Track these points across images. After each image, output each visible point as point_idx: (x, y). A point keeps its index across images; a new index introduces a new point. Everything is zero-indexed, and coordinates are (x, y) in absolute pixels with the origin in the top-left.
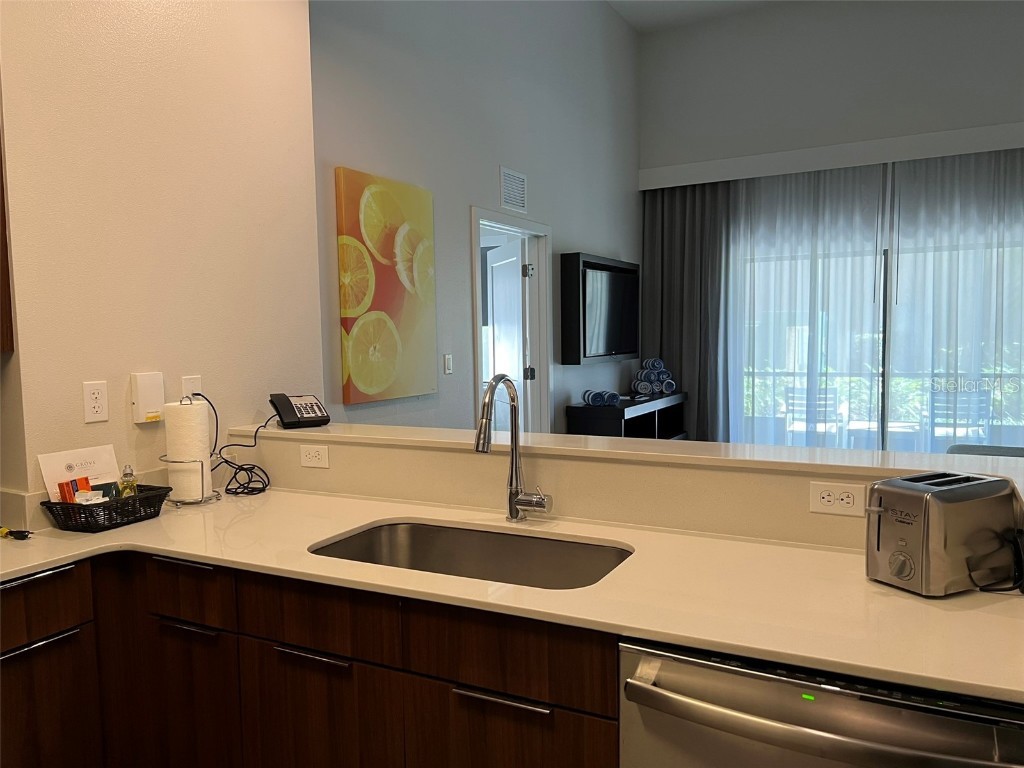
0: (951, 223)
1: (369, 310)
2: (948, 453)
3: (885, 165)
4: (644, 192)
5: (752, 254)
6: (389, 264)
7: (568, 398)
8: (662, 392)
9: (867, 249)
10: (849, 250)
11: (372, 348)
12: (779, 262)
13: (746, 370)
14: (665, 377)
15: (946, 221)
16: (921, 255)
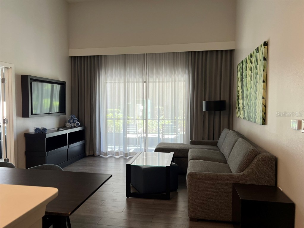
3: (144, 54)
8: (75, 126)
9: (140, 81)
12: (114, 84)
14: (76, 121)
15: (161, 73)
16: (154, 83)
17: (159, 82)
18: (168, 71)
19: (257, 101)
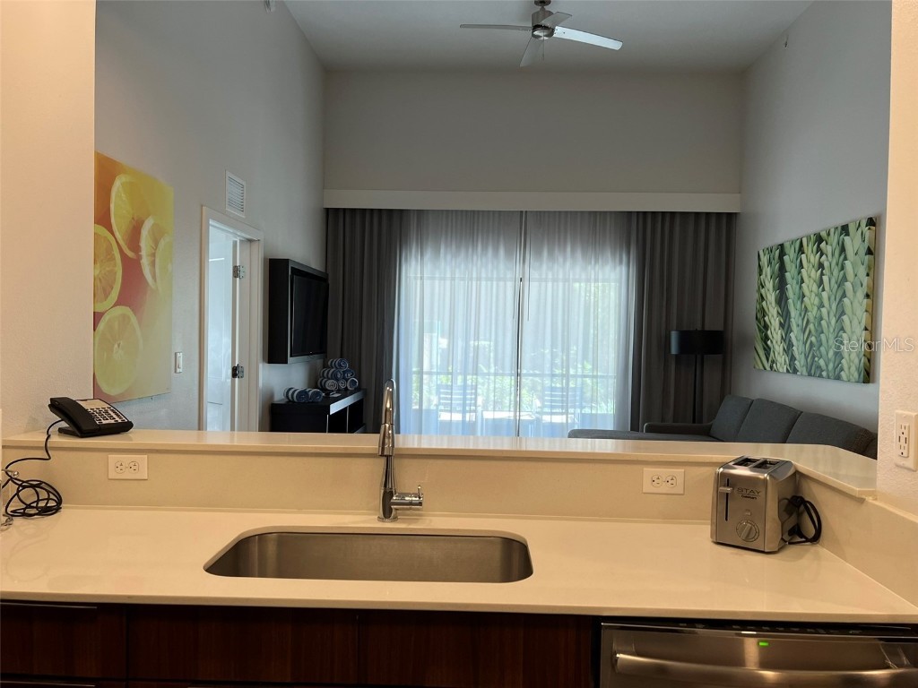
0: (565, 261)
1: (115, 305)
2: (570, 437)
3: (522, 212)
4: (327, 210)
5: (422, 272)
6: (135, 257)
7: (272, 396)
8: (346, 389)
9: (509, 276)
10: (495, 276)
11: (116, 346)
12: (442, 282)
13: (414, 369)
14: (348, 375)
15: (561, 260)
16: (543, 284)
17: (555, 280)
18: (579, 254)
19: (844, 335)
